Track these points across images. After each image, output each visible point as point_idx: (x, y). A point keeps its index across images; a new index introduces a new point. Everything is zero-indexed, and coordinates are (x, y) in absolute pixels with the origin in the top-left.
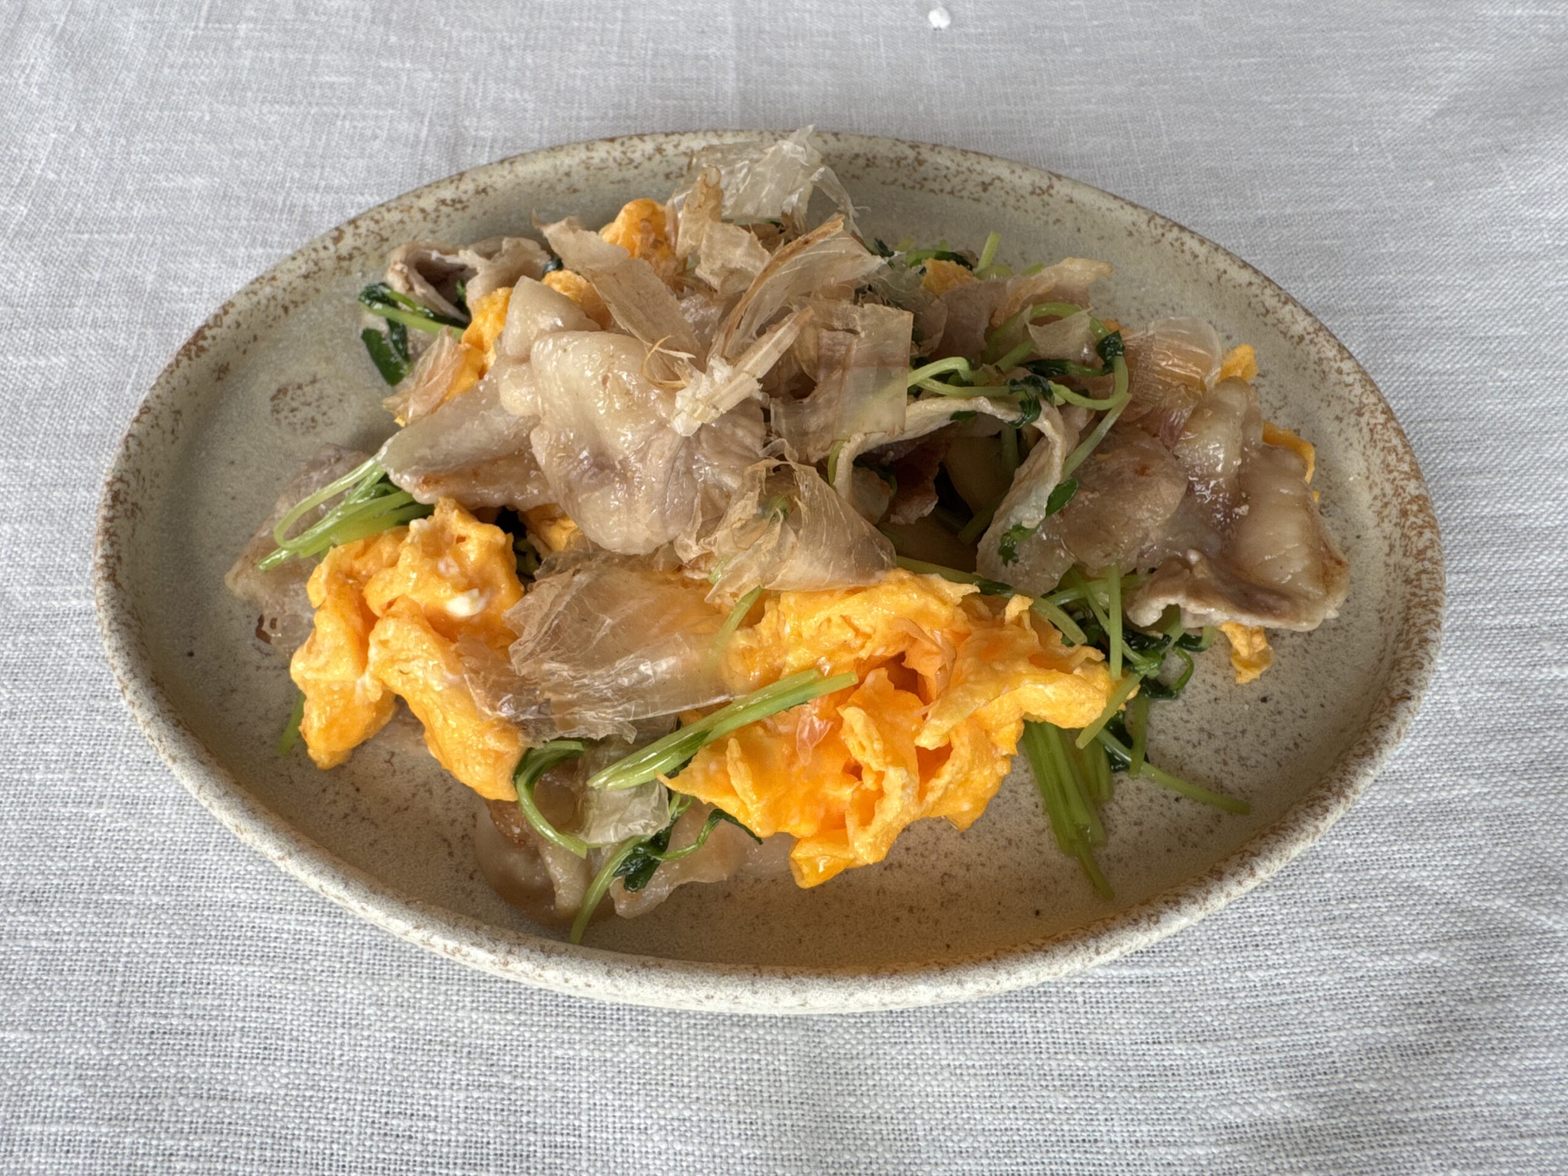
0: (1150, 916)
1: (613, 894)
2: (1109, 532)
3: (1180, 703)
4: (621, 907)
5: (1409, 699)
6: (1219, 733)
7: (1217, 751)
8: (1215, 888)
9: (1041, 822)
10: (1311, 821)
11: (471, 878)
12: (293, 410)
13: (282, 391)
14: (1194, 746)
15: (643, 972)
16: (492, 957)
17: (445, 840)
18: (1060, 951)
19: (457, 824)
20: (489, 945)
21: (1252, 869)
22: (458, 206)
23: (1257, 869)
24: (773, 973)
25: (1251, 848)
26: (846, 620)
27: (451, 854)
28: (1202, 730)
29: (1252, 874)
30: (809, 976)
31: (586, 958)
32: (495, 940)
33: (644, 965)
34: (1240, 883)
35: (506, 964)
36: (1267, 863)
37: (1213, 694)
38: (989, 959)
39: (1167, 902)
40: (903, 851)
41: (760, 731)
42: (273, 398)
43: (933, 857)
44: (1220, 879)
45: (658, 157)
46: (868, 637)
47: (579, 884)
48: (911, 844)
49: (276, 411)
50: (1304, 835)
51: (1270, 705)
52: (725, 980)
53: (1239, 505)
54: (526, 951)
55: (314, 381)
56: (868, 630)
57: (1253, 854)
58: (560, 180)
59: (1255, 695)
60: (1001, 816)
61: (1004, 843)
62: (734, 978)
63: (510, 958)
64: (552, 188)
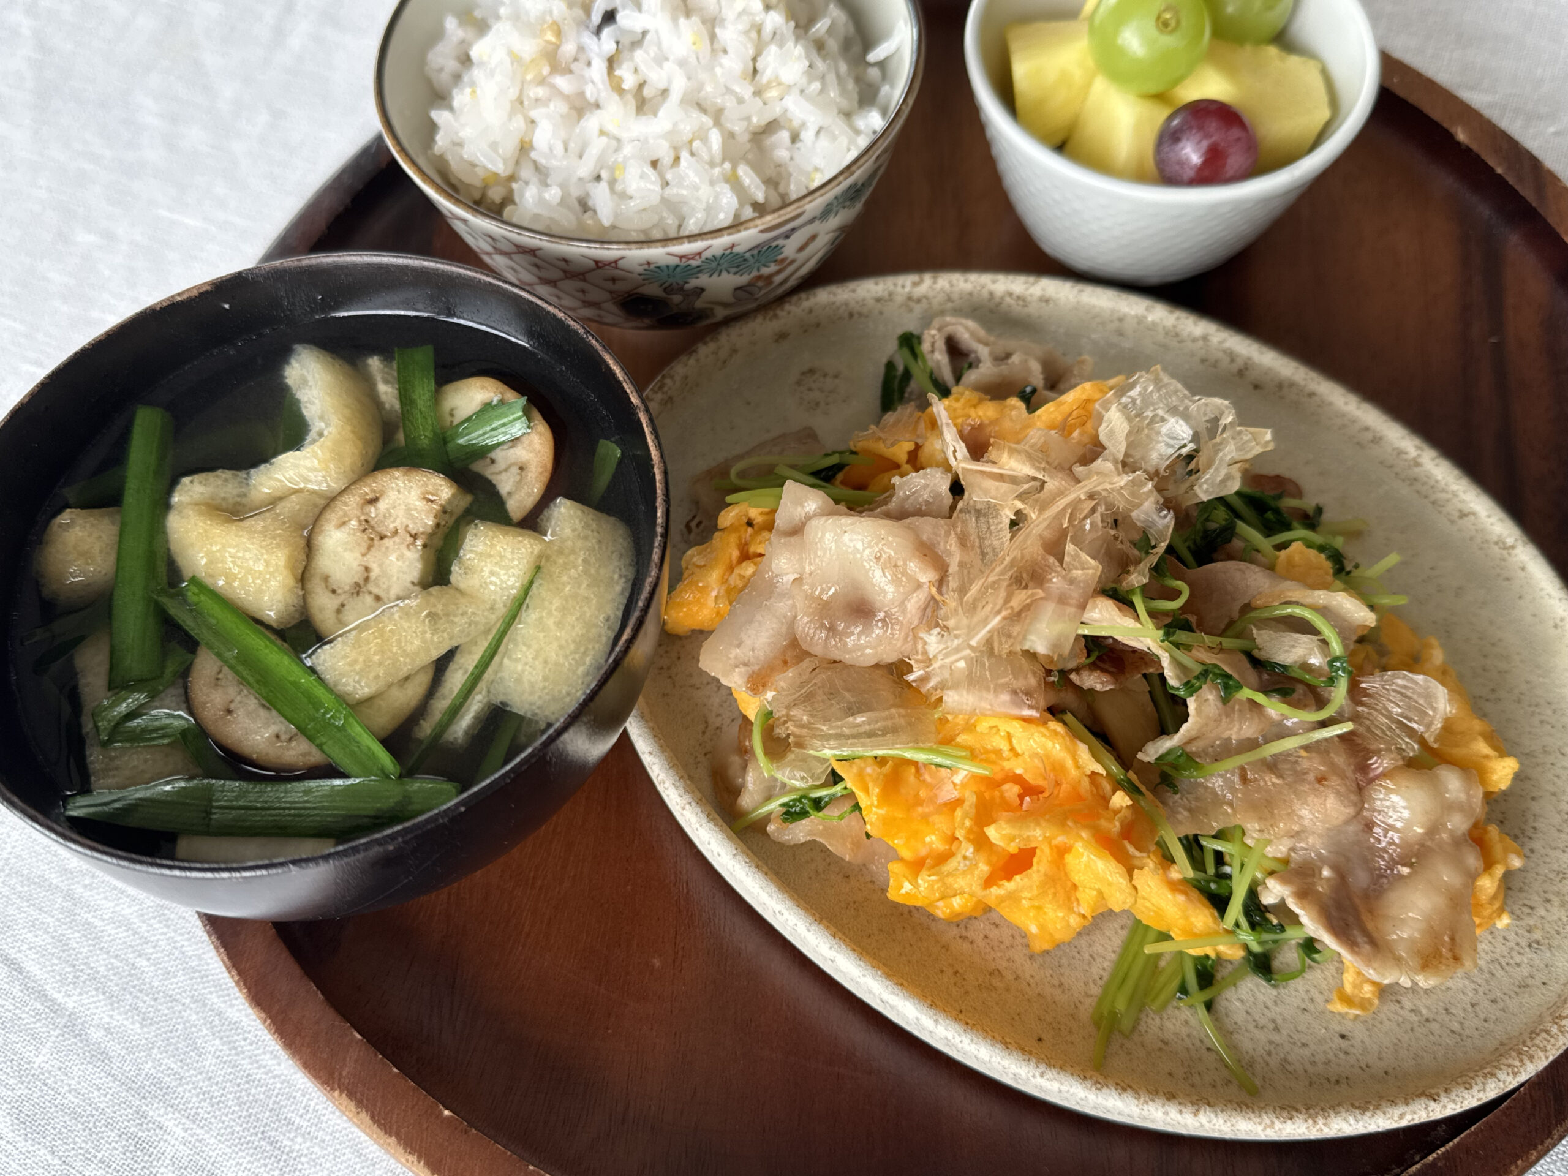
0: (1097, 1082)
1: (772, 817)
2: (1272, 813)
3: (1274, 992)
4: (771, 828)
5: (1435, 1100)
6: (1284, 1032)
7: (1271, 1042)
8: (1159, 1102)
9: (1095, 990)
10: (1272, 1116)
11: (705, 755)
12: (810, 389)
13: (812, 371)
14: (1257, 1027)
15: (754, 870)
16: (679, 799)
17: (706, 722)
18: (1016, 1055)
19: (720, 718)
20: (682, 791)
21: (1198, 1110)
22: (1021, 303)
23: (1202, 1113)
24: (828, 928)
25: (1211, 1100)
26: (1009, 737)
27: (704, 733)
28: (1274, 1021)
29: (1196, 1114)
30: (847, 945)
31: (729, 838)
32: (686, 791)
33: (757, 867)
34: (1181, 1112)
35: (684, 809)
36: (1212, 1116)
37: (1308, 1005)
38: (967, 1024)
39: (1117, 1084)
40: (982, 936)
41: (913, 770)
42: (803, 374)
43: (999, 954)
44: (1168, 1099)
45: (1201, 343)
46: (1017, 755)
47: (757, 797)
48: (991, 935)
49: (799, 383)
50: (1258, 1120)
51: (1344, 1044)
52: (796, 910)
53: (1403, 865)
54: (699, 810)
55: (836, 376)
56: (1019, 751)
57: (1209, 1104)
58: (1112, 321)
59: (1338, 1028)
60: (1069, 965)
61: (1056, 983)
62: (802, 912)
63: (687, 807)
64: (1103, 323)
